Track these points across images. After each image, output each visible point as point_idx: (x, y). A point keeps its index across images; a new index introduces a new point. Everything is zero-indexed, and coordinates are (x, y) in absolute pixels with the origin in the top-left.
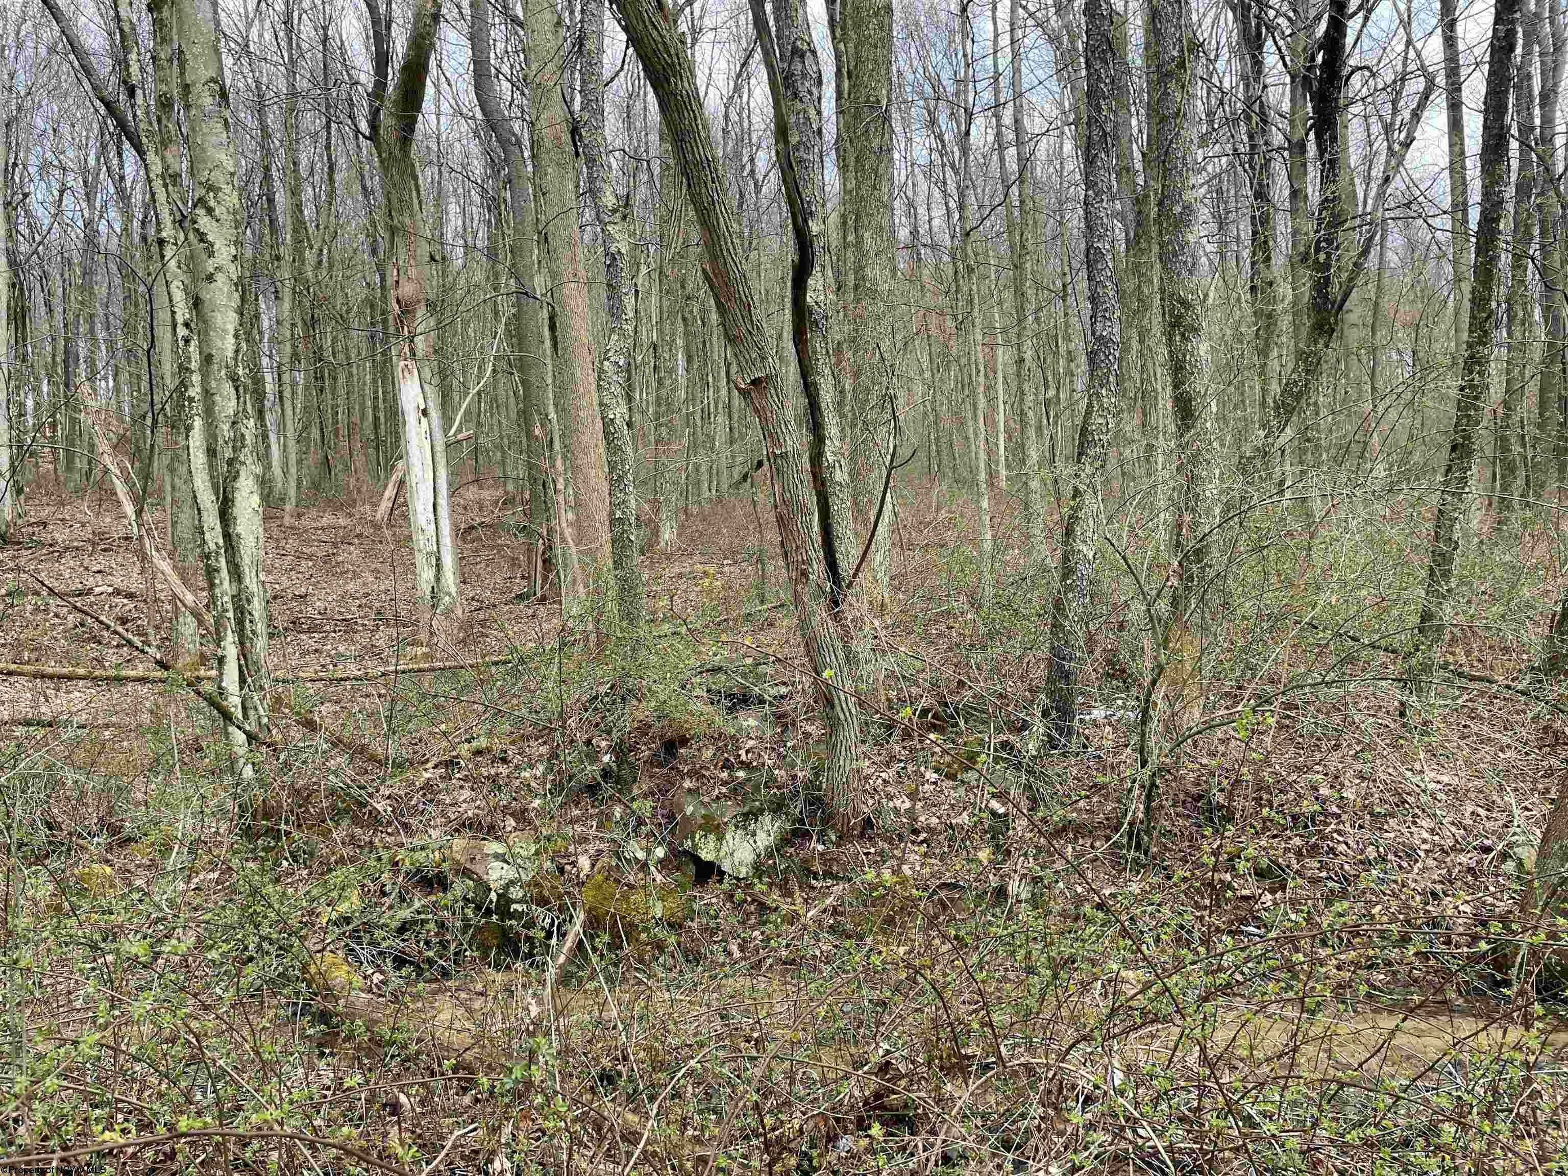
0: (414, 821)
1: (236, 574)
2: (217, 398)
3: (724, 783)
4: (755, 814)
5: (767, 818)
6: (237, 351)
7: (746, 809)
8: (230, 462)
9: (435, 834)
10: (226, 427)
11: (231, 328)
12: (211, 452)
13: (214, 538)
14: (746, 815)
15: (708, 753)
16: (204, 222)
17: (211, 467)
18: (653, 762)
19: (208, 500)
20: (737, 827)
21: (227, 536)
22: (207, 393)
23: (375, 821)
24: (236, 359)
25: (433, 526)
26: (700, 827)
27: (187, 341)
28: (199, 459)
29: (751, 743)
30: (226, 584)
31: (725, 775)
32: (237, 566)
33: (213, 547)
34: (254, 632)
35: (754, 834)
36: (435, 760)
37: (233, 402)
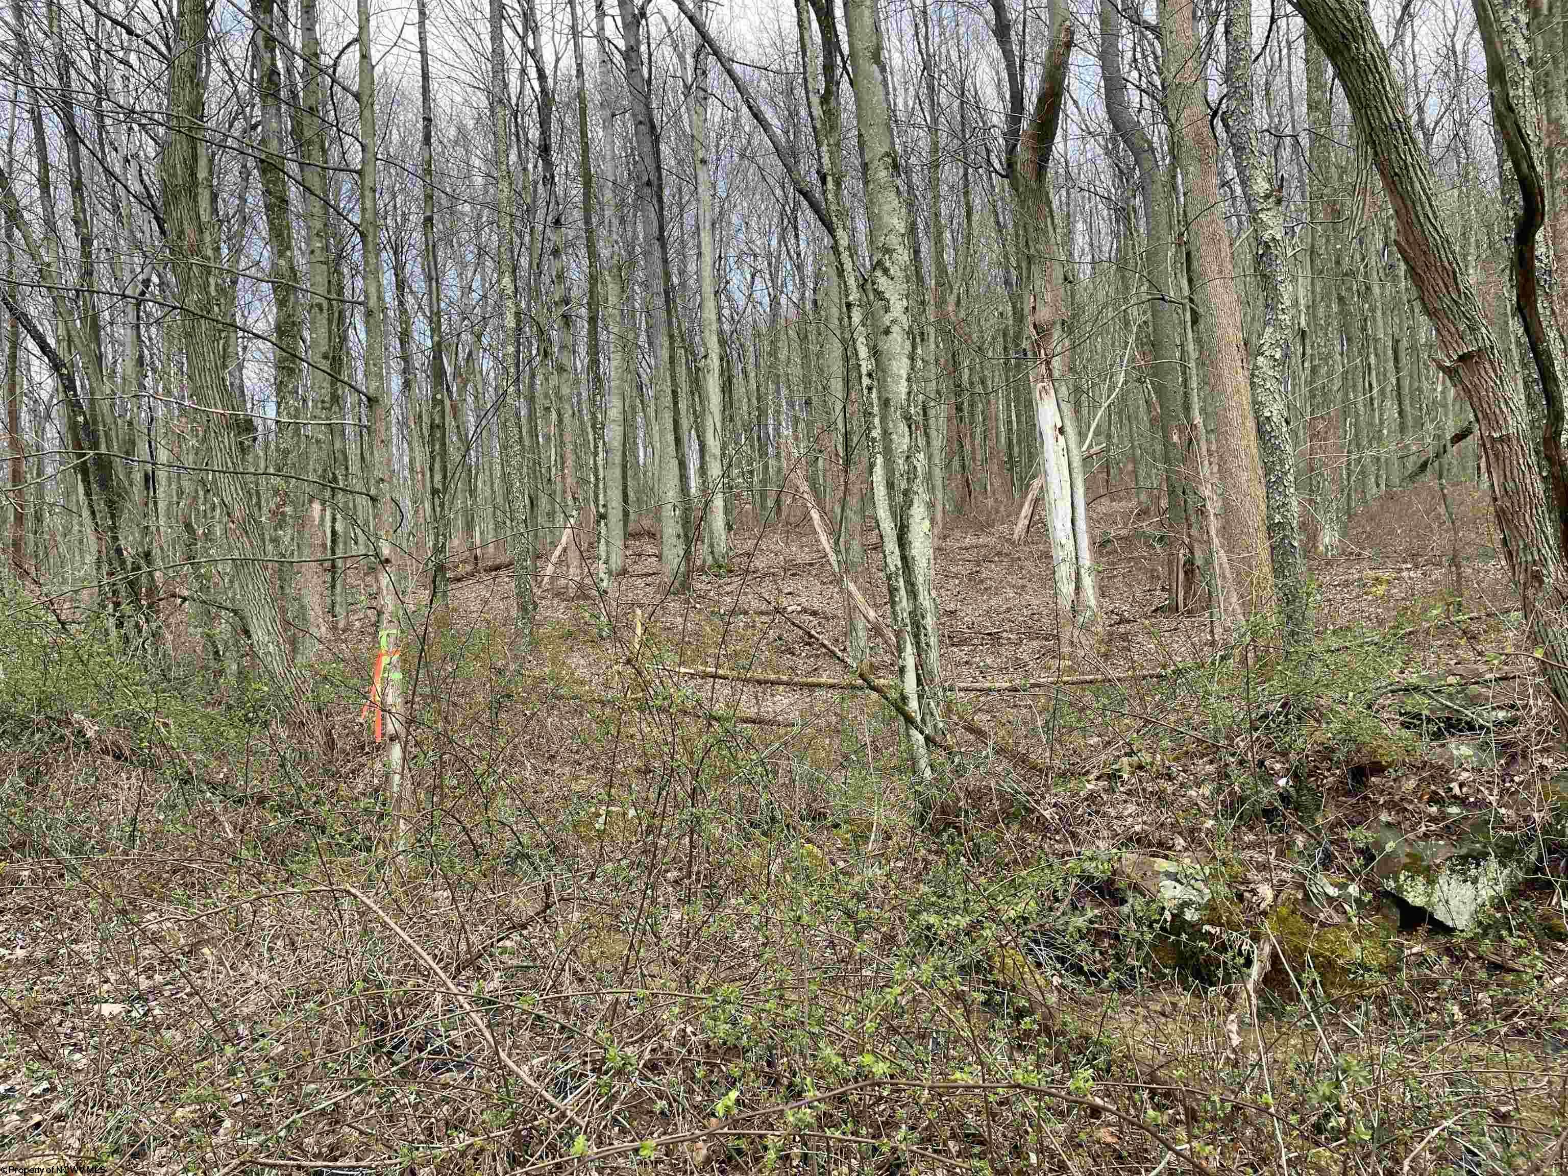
0: (1081, 831)
1: (913, 594)
2: (894, 437)
3: (1433, 819)
4: (1479, 858)
5: (1493, 863)
6: (909, 393)
7: (1464, 851)
8: (906, 493)
9: (1102, 844)
10: (901, 462)
11: (904, 373)
12: (890, 485)
13: (894, 561)
14: (1464, 859)
15: (1411, 784)
16: (883, 282)
17: (891, 498)
18: (1340, 790)
19: (888, 526)
20: (1453, 871)
21: (904, 558)
22: (886, 433)
23: (1043, 826)
24: (908, 400)
25: (1072, 542)
26: (1405, 867)
27: (870, 389)
28: (880, 491)
29: (1465, 775)
30: (905, 600)
31: (1434, 810)
32: (913, 585)
33: (893, 569)
34: (928, 645)
35: (1475, 881)
36: (1096, 773)
37: (907, 440)
